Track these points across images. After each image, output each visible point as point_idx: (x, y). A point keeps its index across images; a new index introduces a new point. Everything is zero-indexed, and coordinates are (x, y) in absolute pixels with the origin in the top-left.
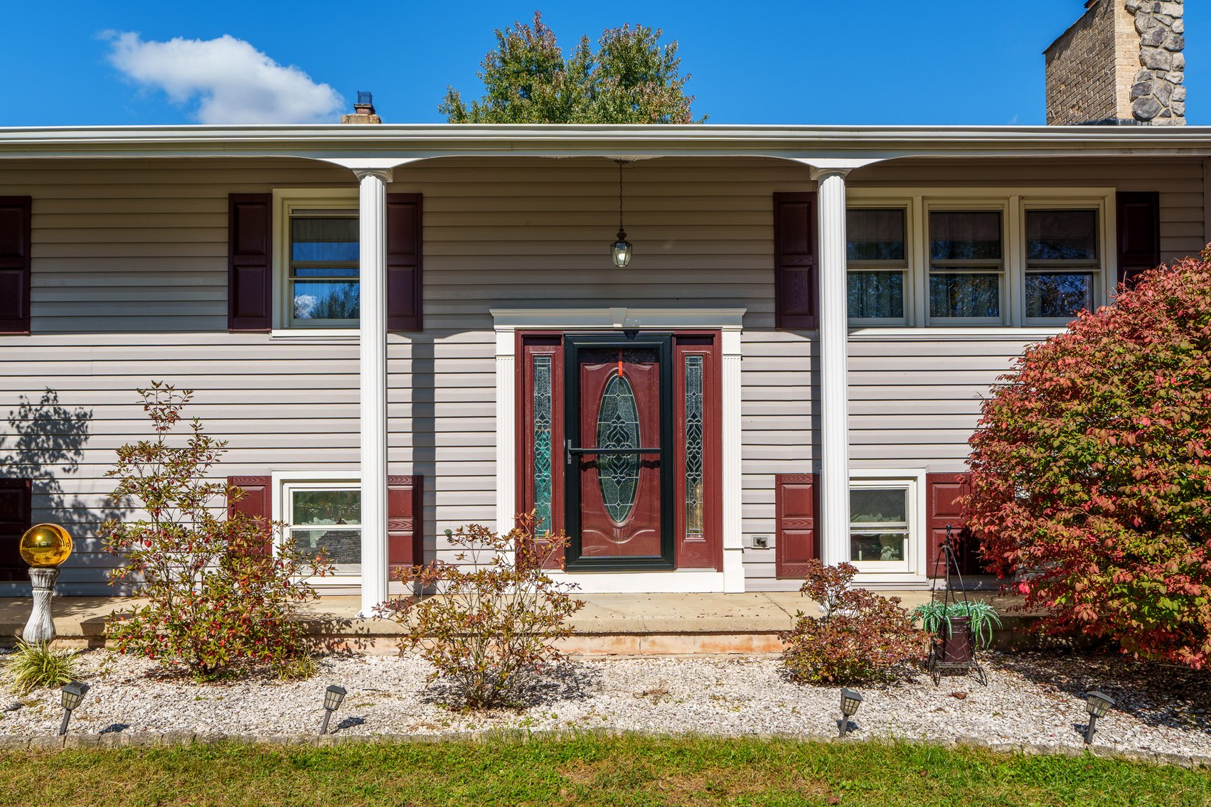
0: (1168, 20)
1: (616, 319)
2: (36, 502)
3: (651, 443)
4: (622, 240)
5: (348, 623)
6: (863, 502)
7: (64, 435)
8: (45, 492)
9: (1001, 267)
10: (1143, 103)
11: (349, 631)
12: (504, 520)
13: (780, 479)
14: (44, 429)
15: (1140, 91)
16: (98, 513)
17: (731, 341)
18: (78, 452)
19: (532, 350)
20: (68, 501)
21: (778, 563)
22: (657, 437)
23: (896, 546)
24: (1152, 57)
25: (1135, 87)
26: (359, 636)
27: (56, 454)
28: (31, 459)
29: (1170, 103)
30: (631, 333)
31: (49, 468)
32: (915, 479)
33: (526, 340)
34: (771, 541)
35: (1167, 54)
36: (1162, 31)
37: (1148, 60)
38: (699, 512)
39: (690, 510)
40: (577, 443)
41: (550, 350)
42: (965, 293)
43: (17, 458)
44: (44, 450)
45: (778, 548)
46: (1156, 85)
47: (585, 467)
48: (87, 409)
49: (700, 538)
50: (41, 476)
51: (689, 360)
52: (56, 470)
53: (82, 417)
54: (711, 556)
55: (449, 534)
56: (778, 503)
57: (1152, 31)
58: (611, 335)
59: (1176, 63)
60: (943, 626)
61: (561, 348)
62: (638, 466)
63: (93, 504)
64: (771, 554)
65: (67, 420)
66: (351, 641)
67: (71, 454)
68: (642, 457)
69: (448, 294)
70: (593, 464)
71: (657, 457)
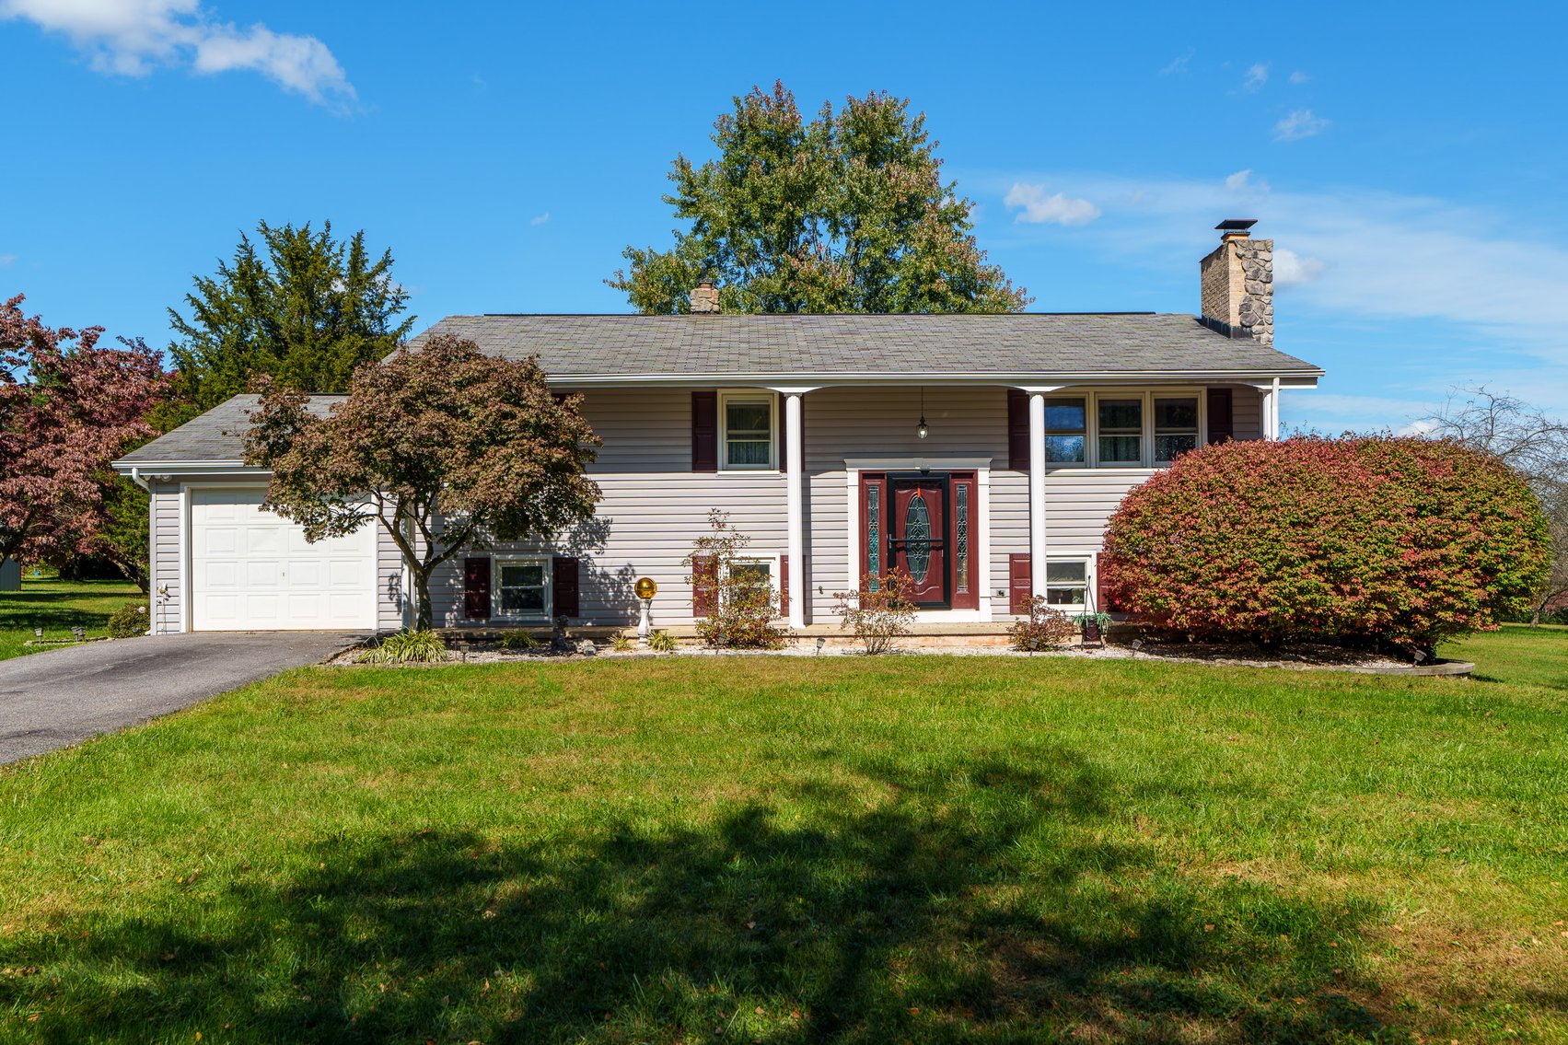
0: (1262, 263)
1: (916, 464)
2: (581, 571)
3: (937, 536)
4: (922, 425)
5: (786, 630)
6: (1055, 570)
7: (596, 532)
8: (585, 566)
9: (1140, 432)
10: (1246, 316)
11: (785, 634)
12: (854, 583)
13: (1012, 556)
14: (584, 529)
15: (1245, 308)
16: (615, 577)
17: (984, 476)
18: (603, 543)
19: (868, 482)
20: (599, 571)
21: (1011, 605)
22: (940, 532)
23: (1079, 596)
24: (1252, 287)
25: (1241, 306)
26: (791, 637)
27: (591, 543)
28: (576, 546)
29: (1264, 316)
30: (925, 472)
31: (587, 552)
32: (1090, 556)
33: (865, 476)
34: (1007, 592)
35: (1262, 284)
36: (1259, 270)
37: (1250, 289)
38: (964, 577)
39: (960, 574)
40: (894, 537)
41: (877, 482)
42: (1122, 449)
43: (569, 546)
44: (583, 542)
45: (1011, 597)
46: (1255, 304)
47: (899, 550)
48: (609, 517)
49: (965, 591)
50: (583, 557)
51: (959, 487)
52: (591, 553)
53: (607, 522)
54: (972, 601)
55: (821, 589)
56: (1011, 571)
57: (1252, 270)
58: (914, 474)
59: (1267, 290)
60: (1084, 622)
61: (885, 481)
62: (929, 550)
63: (612, 572)
64: (1007, 600)
65: (598, 524)
66: (787, 640)
67: (600, 544)
68: (931, 544)
69: (819, 450)
70: (903, 548)
71: (940, 544)
